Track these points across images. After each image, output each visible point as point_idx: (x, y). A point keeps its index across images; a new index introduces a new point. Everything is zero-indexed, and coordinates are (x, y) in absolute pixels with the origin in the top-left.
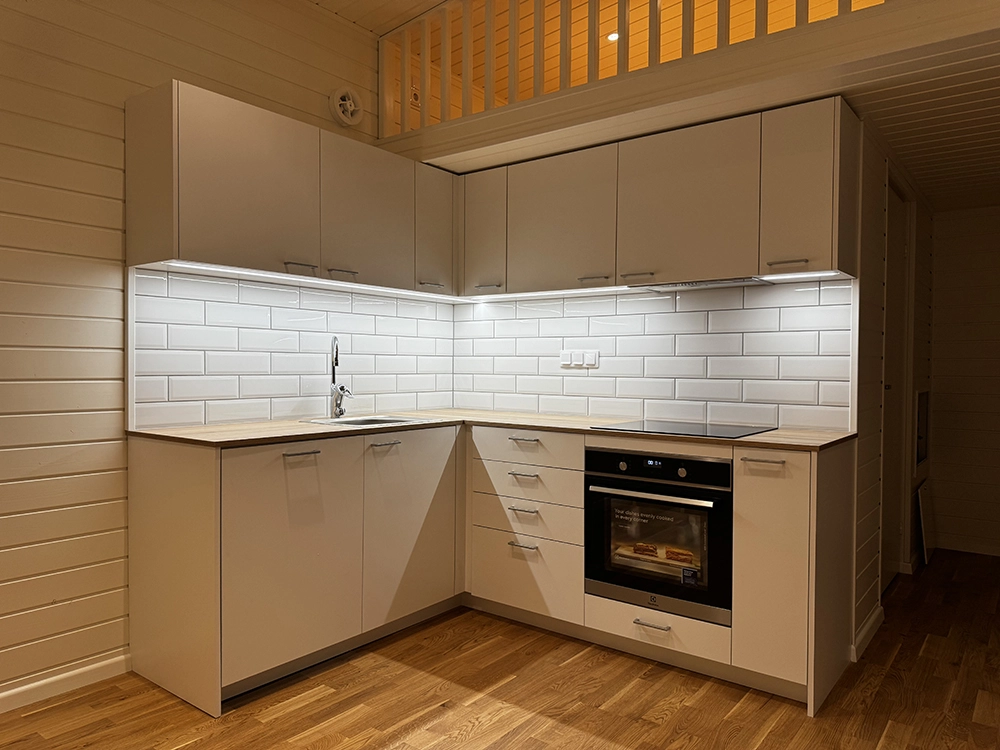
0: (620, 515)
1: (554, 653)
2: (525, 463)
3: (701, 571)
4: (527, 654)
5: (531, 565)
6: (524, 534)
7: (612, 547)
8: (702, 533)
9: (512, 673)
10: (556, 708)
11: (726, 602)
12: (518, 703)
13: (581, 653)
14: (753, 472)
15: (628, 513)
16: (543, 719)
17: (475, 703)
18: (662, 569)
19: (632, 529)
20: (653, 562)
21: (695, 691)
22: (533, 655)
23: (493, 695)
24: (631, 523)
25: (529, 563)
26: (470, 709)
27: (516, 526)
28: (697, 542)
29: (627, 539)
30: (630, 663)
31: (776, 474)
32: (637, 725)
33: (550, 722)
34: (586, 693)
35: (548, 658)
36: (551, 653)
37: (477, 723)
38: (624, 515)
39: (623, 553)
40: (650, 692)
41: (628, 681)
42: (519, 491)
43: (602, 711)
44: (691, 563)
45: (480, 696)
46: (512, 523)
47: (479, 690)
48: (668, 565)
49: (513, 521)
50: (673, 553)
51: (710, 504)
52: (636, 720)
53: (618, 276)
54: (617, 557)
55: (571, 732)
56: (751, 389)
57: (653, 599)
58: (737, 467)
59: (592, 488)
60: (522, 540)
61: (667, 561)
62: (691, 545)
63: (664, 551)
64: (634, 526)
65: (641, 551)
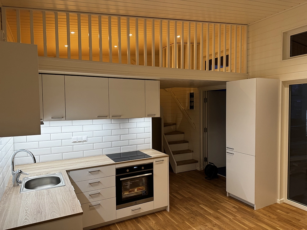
3: (146, 190)
5: (98, 210)
7: (122, 194)
8: (145, 181)
11: (153, 196)
13: (118, 227)
14: (157, 164)
18: (137, 194)
19: (128, 187)
20: (134, 193)
27: (91, 200)
29: (126, 190)
38: (126, 184)
39: (126, 194)
41: (138, 226)
44: (143, 189)
46: (89, 200)
49: (89, 198)
50: (139, 189)
54: (124, 196)
57: (136, 202)
60: (93, 204)
61: (137, 191)
62: (143, 185)
63: (136, 189)
64: (129, 186)
65: (130, 191)
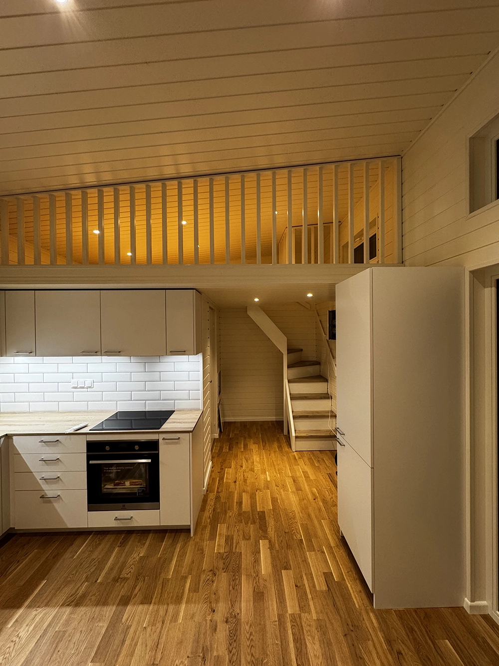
0: (106, 470)
1: (70, 549)
2: (50, 453)
3: (146, 488)
4: (54, 558)
5: (56, 505)
6: (50, 490)
7: (103, 485)
8: (146, 470)
9: (43, 579)
10: (72, 596)
11: (158, 500)
12: (47, 605)
13: (87, 542)
14: (167, 444)
15: (110, 468)
16: (64, 609)
17: (16, 621)
18: (128, 490)
19: (113, 476)
20: (123, 488)
21: (145, 544)
22: (56, 557)
23: (29, 607)
24: (112, 473)
25: (54, 504)
26: (12, 629)
27: (45, 487)
28: (144, 475)
29: (110, 480)
30: (113, 537)
31: (177, 443)
32: (118, 584)
33: (68, 610)
34: (89, 573)
35: (67, 555)
36: (68, 551)
37: (17, 640)
38: (109, 469)
39: (109, 487)
40: (124, 555)
41: (112, 553)
42: (47, 468)
43: (99, 583)
44: (141, 485)
45: (20, 612)
46: (42, 486)
47: (19, 607)
48: (131, 488)
49: (43, 484)
50: (133, 482)
51: (149, 461)
52: (117, 581)
53: (102, 352)
54: (105, 490)
55: (82, 610)
56: (164, 394)
57: (124, 506)
58: (161, 441)
59: (91, 462)
60: (50, 494)
61: (130, 487)
62: (140, 477)
63: (129, 482)
64: (114, 474)
65: (118, 484)
